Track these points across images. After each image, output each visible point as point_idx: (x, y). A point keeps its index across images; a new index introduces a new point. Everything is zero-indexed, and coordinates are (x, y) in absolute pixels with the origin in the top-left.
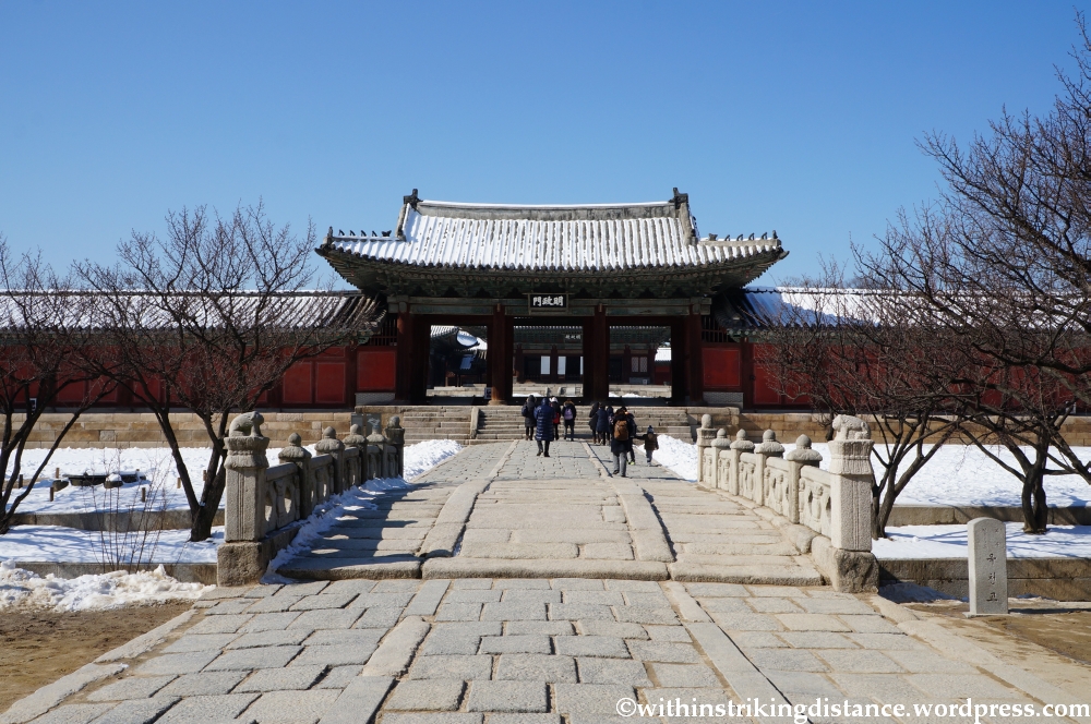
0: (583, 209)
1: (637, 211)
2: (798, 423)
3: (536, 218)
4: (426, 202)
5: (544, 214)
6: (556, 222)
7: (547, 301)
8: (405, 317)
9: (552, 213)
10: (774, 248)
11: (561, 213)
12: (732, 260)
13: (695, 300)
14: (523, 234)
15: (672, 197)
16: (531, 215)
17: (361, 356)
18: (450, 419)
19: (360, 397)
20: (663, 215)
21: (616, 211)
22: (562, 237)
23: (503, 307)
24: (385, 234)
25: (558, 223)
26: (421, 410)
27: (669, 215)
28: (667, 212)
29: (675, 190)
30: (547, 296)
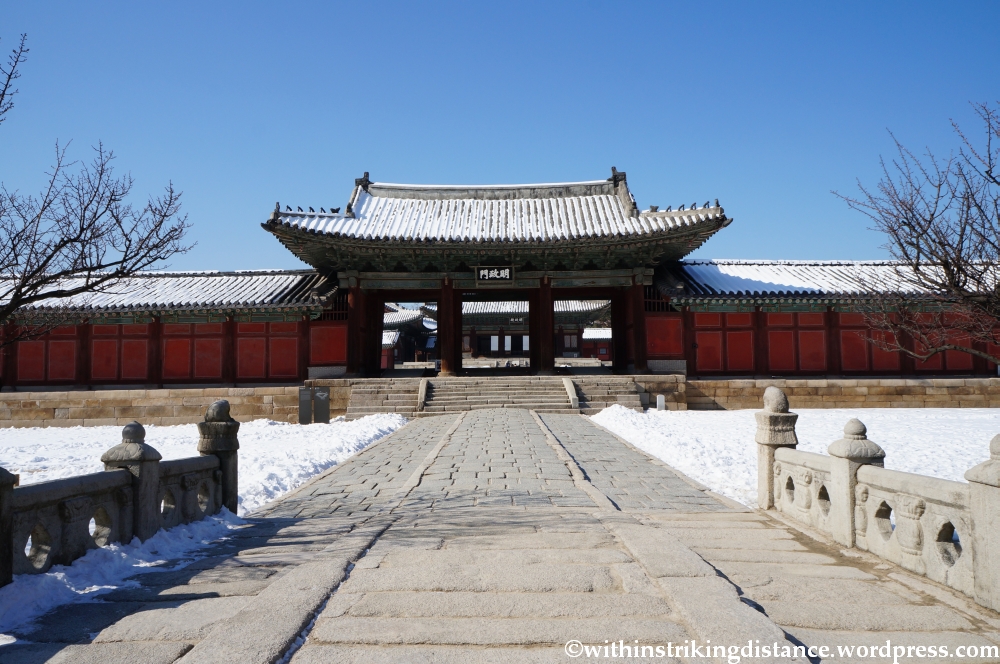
0: (527, 188)
1: (577, 189)
2: (742, 389)
3: (482, 198)
4: (377, 184)
5: (489, 194)
6: (500, 201)
7: (494, 274)
8: (356, 292)
9: (497, 193)
10: (718, 215)
11: (506, 193)
12: (676, 229)
13: (638, 271)
14: (470, 211)
15: (611, 176)
16: (477, 194)
17: (313, 330)
18: (398, 392)
19: (312, 370)
20: (602, 192)
21: (558, 190)
22: (507, 213)
23: (450, 281)
24: (334, 211)
25: (503, 202)
26: (369, 383)
27: (608, 192)
28: (606, 190)
29: (614, 169)
30: (493, 269)
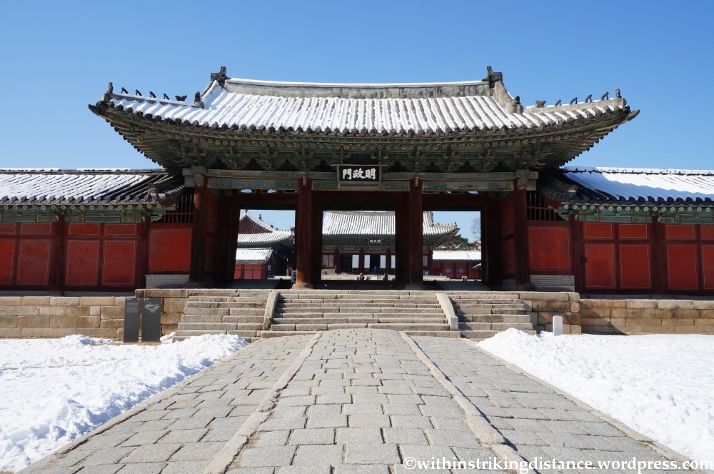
0: (395, 87)
1: (449, 89)
2: (642, 310)
3: (346, 96)
4: (234, 79)
5: (355, 92)
6: (367, 100)
7: (358, 174)
8: (203, 190)
9: (363, 92)
10: (621, 107)
11: (372, 92)
12: (572, 122)
14: (333, 107)
15: (486, 76)
16: (341, 93)
17: (154, 234)
18: (242, 305)
19: (150, 279)
20: (477, 93)
21: (429, 90)
22: (373, 111)
23: (309, 181)
24: (179, 98)
25: (369, 101)
26: (210, 294)
27: (483, 93)
28: (481, 91)
29: (489, 69)
30: (358, 168)
